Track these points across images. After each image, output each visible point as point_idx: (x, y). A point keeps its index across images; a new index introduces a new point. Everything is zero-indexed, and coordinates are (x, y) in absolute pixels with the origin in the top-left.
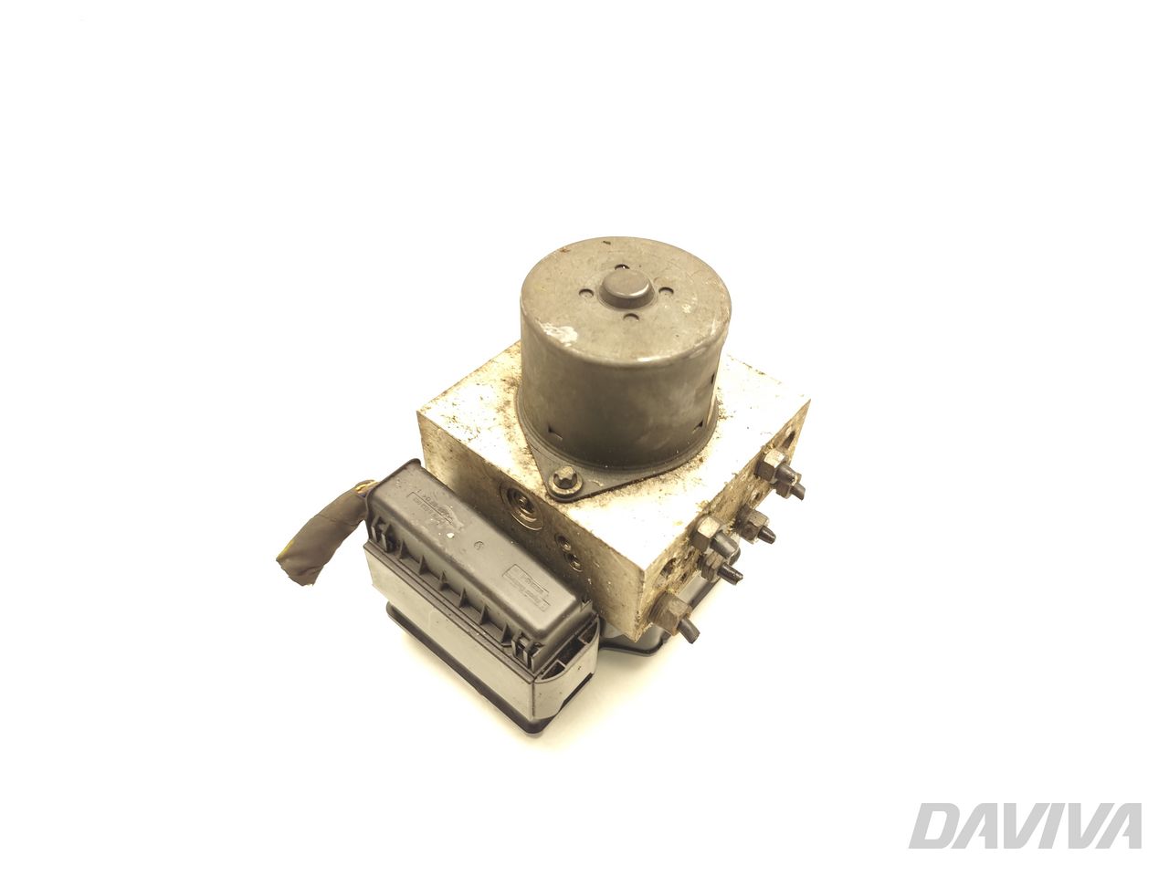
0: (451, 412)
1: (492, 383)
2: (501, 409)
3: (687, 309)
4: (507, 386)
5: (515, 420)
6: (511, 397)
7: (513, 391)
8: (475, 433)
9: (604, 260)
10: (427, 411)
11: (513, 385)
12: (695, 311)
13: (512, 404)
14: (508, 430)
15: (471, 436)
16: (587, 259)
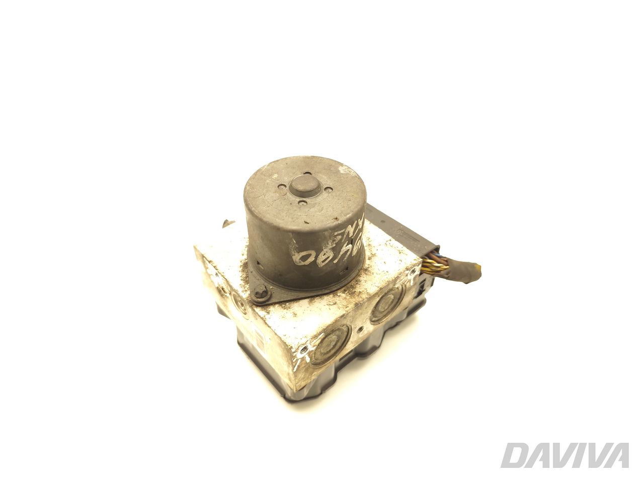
0: (402, 256)
1: (379, 272)
2: (374, 255)
3: (276, 176)
4: (370, 269)
5: (366, 248)
6: (367, 262)
7: (366, 266)
8: (387, 243)
9: (312, 210)
10: (416, 259)
11: (366, 270)
12: (271, 175)
13: (367, 258)
14: (370, 243)
15: (390, 242)
16: (322, 212)
